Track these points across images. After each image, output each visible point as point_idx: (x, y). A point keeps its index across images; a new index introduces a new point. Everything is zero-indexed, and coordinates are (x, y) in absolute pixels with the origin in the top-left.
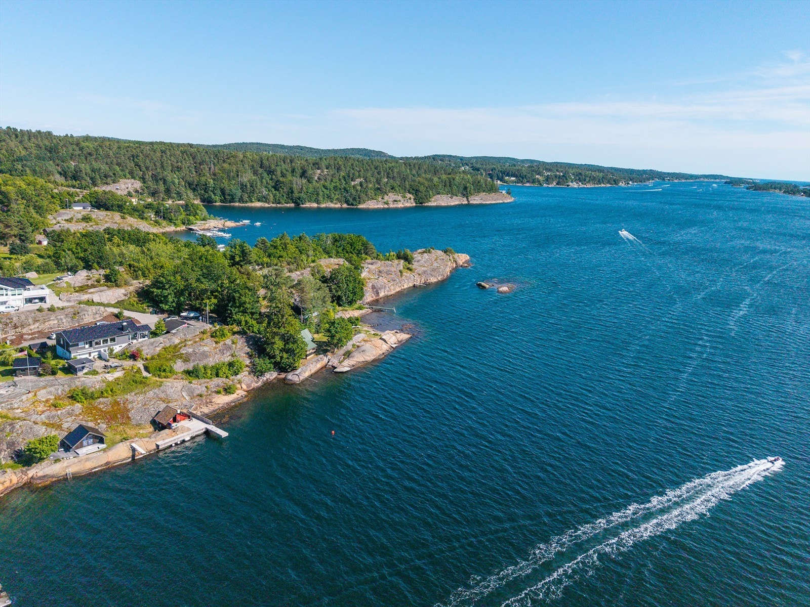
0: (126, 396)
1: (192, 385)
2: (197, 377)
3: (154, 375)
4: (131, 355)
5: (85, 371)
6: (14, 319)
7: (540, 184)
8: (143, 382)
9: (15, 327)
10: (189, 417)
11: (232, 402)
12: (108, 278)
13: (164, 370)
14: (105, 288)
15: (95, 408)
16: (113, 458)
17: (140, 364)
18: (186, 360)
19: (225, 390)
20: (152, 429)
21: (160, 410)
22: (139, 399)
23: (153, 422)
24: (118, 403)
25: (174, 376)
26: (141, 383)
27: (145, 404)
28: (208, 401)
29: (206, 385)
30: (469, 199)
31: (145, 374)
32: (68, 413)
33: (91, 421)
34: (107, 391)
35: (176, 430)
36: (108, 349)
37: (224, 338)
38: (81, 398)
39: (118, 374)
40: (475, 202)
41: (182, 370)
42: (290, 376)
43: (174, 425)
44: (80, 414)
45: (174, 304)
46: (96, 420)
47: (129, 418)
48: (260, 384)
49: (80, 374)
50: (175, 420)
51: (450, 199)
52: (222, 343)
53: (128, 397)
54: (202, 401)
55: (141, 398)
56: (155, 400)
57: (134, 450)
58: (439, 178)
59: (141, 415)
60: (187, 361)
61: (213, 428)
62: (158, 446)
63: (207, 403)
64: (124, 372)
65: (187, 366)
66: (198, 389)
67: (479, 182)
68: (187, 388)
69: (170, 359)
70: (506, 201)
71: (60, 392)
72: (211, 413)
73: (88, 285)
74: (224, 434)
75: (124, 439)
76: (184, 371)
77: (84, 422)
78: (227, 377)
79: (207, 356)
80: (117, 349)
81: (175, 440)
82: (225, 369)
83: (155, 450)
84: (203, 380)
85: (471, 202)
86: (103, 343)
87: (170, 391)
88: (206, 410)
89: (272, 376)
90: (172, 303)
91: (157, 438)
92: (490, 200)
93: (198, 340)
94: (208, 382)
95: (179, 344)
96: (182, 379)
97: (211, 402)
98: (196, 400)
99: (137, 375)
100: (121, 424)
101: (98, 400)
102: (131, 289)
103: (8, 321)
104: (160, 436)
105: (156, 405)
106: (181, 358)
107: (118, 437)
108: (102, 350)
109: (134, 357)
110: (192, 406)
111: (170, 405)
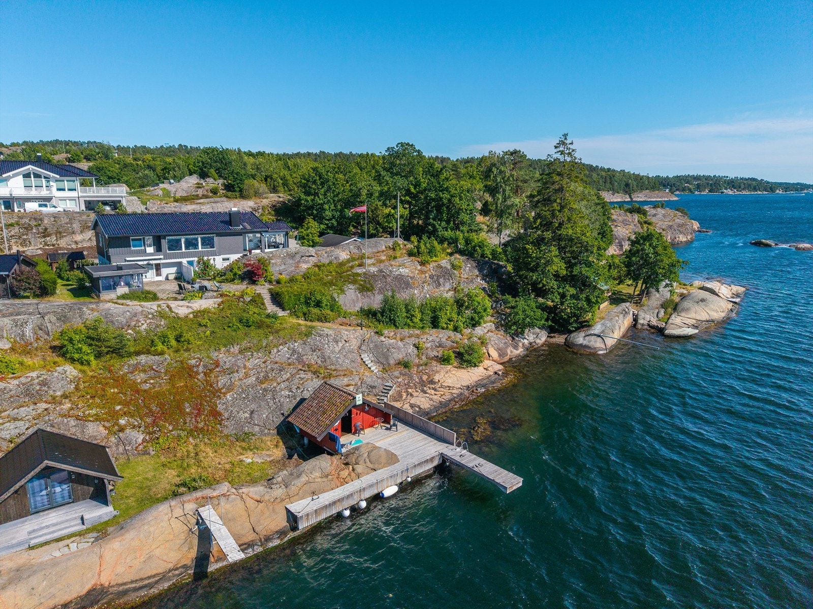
0: (214, 355)
1: (382, 338)
2: (393, 322)
3: (294, 314)
4: (245, 273)
5: (122, 290)
6: (46, 222)
7: (691, 192)
8: (266, 325)
9: (45, 234)
10: (386, 420)
11: (478, 385)
12: (229, 188)
13: (318, 304)
14: (224, 199)
15: (119, 381)
16: (120, 569)
17: (263, 290)
18: (365, 288)
19: (459, 355)
20: (279, 452)
21: (306, 395)
22: (249, 365)
23: (286, 431)
24: (189, 372)
25: (340, 320)
26: (260, 325)
27: (266, 378)
28: (425, 378)
29: (413, 340)
30: (633, 197)
31: (271, 308)
32: (28, 393)
33: (97, 419)
34: (164, 339)
35: (352, 459)
36: (199, 262)
37: (434, 259)
38: (79, 350)
39: (207, 303)
40: (639, 199)
41: (357, 309)
42: (580, 338)
43: (344, 439)
44: (65, 396)
45: (334, 222)
46: (114, 416)
47: (215, 414)
48: (520, 351)
49: (106, 295)
50: (347, 426)
51: (612, 196)
52: (432, 265)
53: (221, 356)
54: (411, 378)
55: (254, 361)
56: (292, 370)
57: (205, 536)
58: (598, 175)
59: (253, 406)
60: (368, 290)
61: (458, 454)
62: (293, 519)
63: (423, 384)
64: (220, 300)
65: (366, 300)
66: (399, 349)
67: (641, 179)
68: (372, 346)
69: (331, 283)
70: (671, 199)
71: (28, 332)
72: (436, 408)
73: (197, 195)
74: (511, 481)
75: (184, 484)
76: (362, 310)
77: (73, 422)
78: (456, 329)
79: (408, 285)
80: (219, 263)
81: (350, 496)
82: (450, 312)
83: (282, 533)
84: (406, 331)
85: (634, 199)
86: (187, 248)
87: (332, 349)
88: (423, 401)
89: (537, 337)
90: (331, 219)
91: (293, 489)
92: (655, 197)
93: (384, 258)
94: (418, 336)
95: (348, 261)
96: (360, 325)
97: (432, 382)
98: (396, 373)
99: (253, 309)
100: (190, 433)
101: (133, 361)
102: (265, 202)
103: (33, 223)
104: (304, 479)
105: (296, 381)
106: (354, 282)
107: (171, 476)
108: (184, 261)
109: (251, 275)
110: (387, 389)
111: (332, 381)
